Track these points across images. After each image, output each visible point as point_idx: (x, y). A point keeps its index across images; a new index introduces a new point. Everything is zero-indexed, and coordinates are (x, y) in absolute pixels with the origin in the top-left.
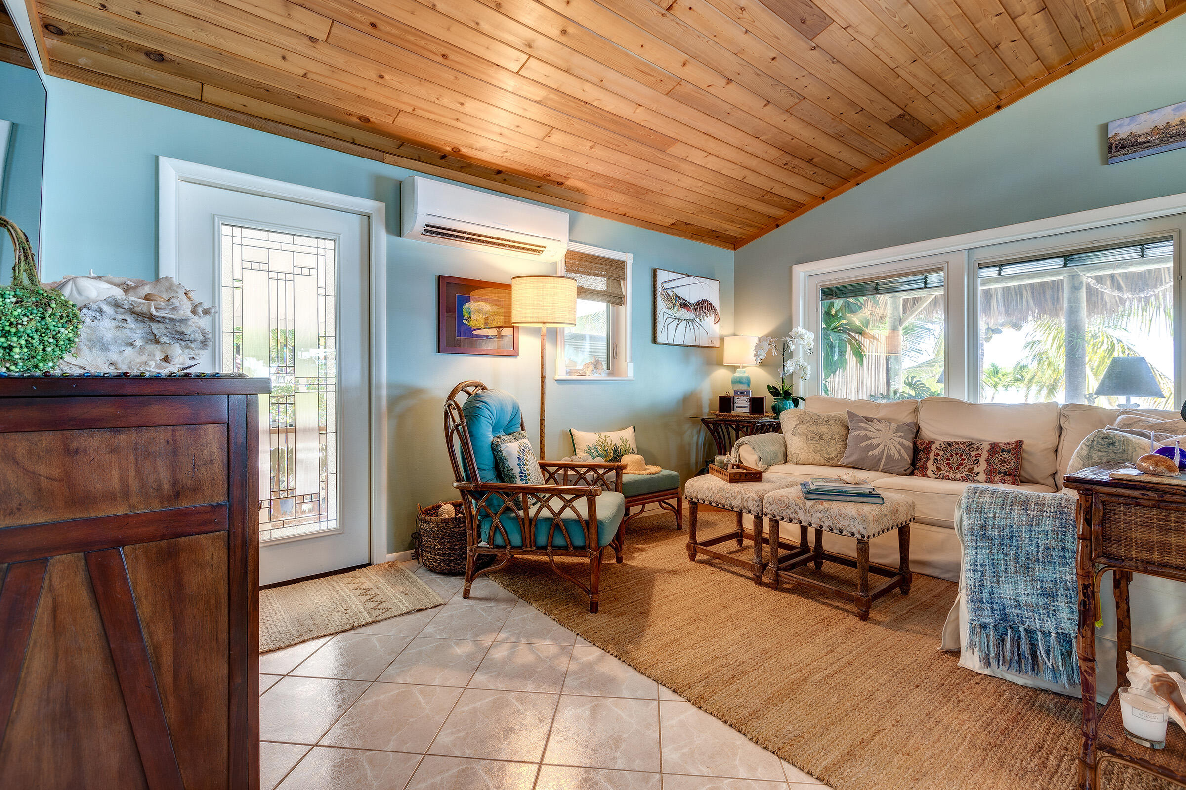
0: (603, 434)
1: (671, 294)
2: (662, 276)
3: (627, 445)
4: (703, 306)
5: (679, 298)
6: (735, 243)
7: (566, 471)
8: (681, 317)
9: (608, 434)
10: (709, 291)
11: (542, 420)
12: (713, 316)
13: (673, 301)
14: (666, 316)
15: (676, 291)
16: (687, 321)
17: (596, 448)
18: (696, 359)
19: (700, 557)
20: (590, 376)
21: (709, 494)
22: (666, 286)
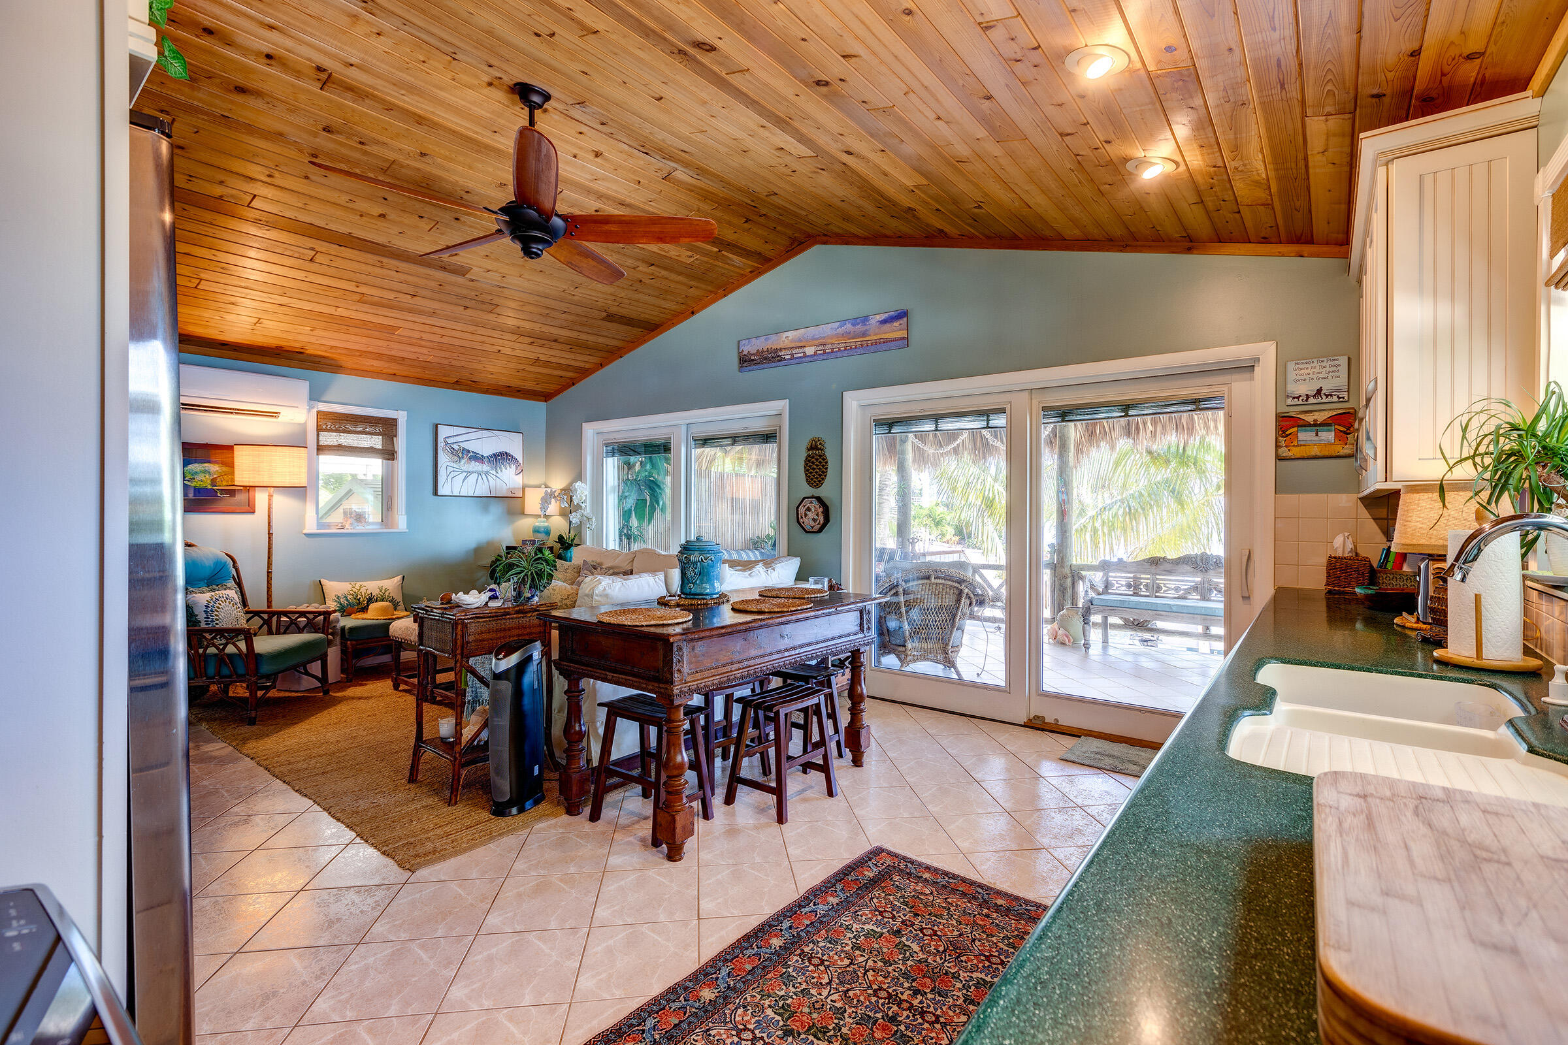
0: (358, 584)
1: (456, 447)
2: (444, 432)
3: (387, 594)
4: (501, 458)
5: (469, 452)
6: (546, 397)
7: (279, 618)
8: (470, 470)
9: (364, 583)
10: (512, 444)
11: (269, 573)
12: (513, 467)
13: (460, 455)
14: (450, 469)
15: (462, 445)
16: (479, 473)
17: (345, 597)
18: (496, 509)
19: (402, 687)
20: (348, 529)
21: (400, 633)
22: (449, 441)
